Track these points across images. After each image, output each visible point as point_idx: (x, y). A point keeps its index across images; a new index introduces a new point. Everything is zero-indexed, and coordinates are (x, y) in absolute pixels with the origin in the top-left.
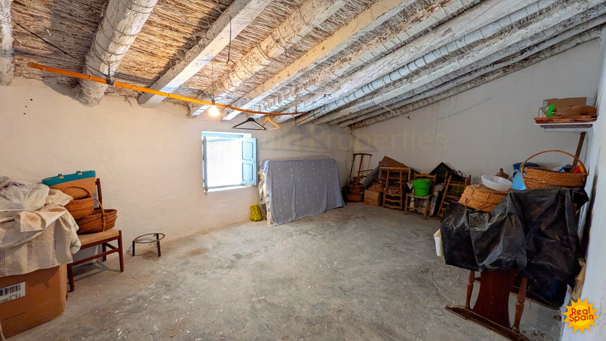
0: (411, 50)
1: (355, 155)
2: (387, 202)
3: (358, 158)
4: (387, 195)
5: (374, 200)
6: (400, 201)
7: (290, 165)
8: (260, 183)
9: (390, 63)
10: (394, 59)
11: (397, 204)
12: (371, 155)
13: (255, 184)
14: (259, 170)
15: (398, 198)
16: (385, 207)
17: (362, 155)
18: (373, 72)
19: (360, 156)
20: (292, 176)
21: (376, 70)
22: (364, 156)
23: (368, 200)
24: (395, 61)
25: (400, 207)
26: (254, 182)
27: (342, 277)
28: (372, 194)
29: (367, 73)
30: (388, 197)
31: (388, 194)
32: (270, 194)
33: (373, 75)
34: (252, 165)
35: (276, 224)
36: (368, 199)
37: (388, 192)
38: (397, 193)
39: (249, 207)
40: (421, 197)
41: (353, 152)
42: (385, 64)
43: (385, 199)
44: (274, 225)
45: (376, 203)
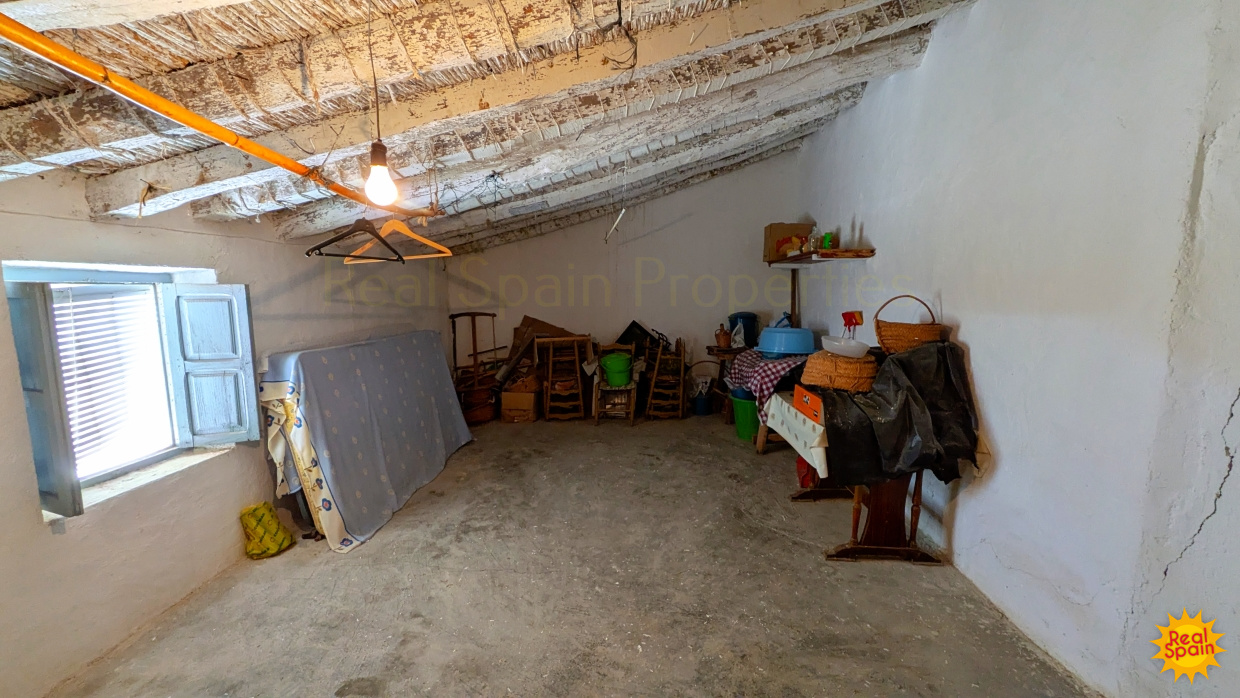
0: (691, 113)
1: (453, 317)
2: (553, 410)
3: (463, 323)
4: (552, 395)
5: (525, 411)
6: (580, 402)
7: (353, 358)
8: (273, 430)
9: (650, 127)
10: (660, 123)
11: (575, 409)
12: (494, 315)
13: (256, 436)
14: (262, 389)
15: (573, 397)
16: (550, 420)
17: (473, 315)
18: (614, 140)
19: (467, 319)
20: (364, 388)
21: (622, 137)
22: (478, 318)
23: (513, 413)
24: (660, 127)
25: (582, 414)
26: (251, 428)
27: (663, 591)
28: (518, 399)
29: (602, 140)
30: (556, 398)
31: (554, 392)
32: (324, 456)
33: (613, 146)
34: (236, 377)
35: (362, 539)
36: (510, 410)
37: (555, 389)
38: (572, 388)
39: (232, 519)
40: (622, 388)
41: (448, 310)
42: (641, 127)
43: (548, 404)
44: (356, 543)
45: (531, 415)
